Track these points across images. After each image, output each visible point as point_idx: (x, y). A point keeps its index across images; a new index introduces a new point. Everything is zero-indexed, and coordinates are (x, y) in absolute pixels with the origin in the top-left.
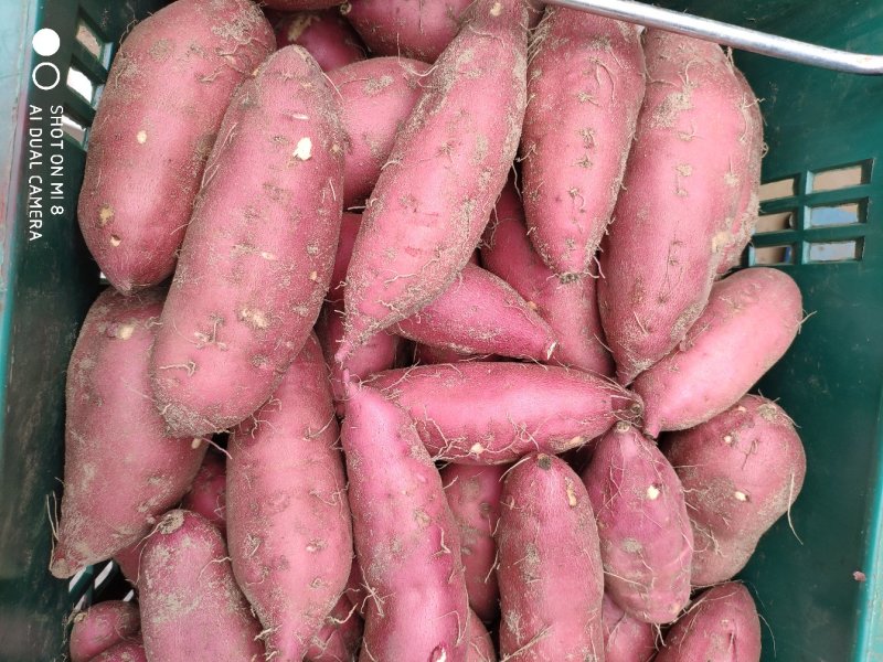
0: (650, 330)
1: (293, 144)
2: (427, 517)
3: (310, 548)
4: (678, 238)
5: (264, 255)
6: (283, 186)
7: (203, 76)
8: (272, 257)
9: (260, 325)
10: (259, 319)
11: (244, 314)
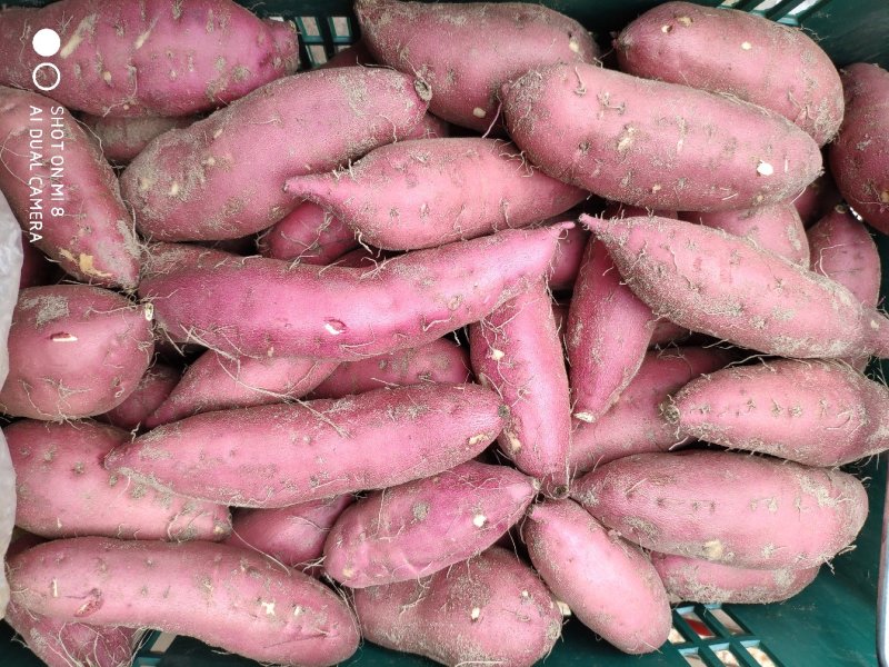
0: (630, 496)
1: (768, 160)
2: (455, 306)
3: (424, 206)
4: (717, 507)
5: (681, 142)
6: (736, 153)
7: (792, 92)
8: (679, 148)
9: (621, 144)
10: (626, 142)
11: (630, 130)
